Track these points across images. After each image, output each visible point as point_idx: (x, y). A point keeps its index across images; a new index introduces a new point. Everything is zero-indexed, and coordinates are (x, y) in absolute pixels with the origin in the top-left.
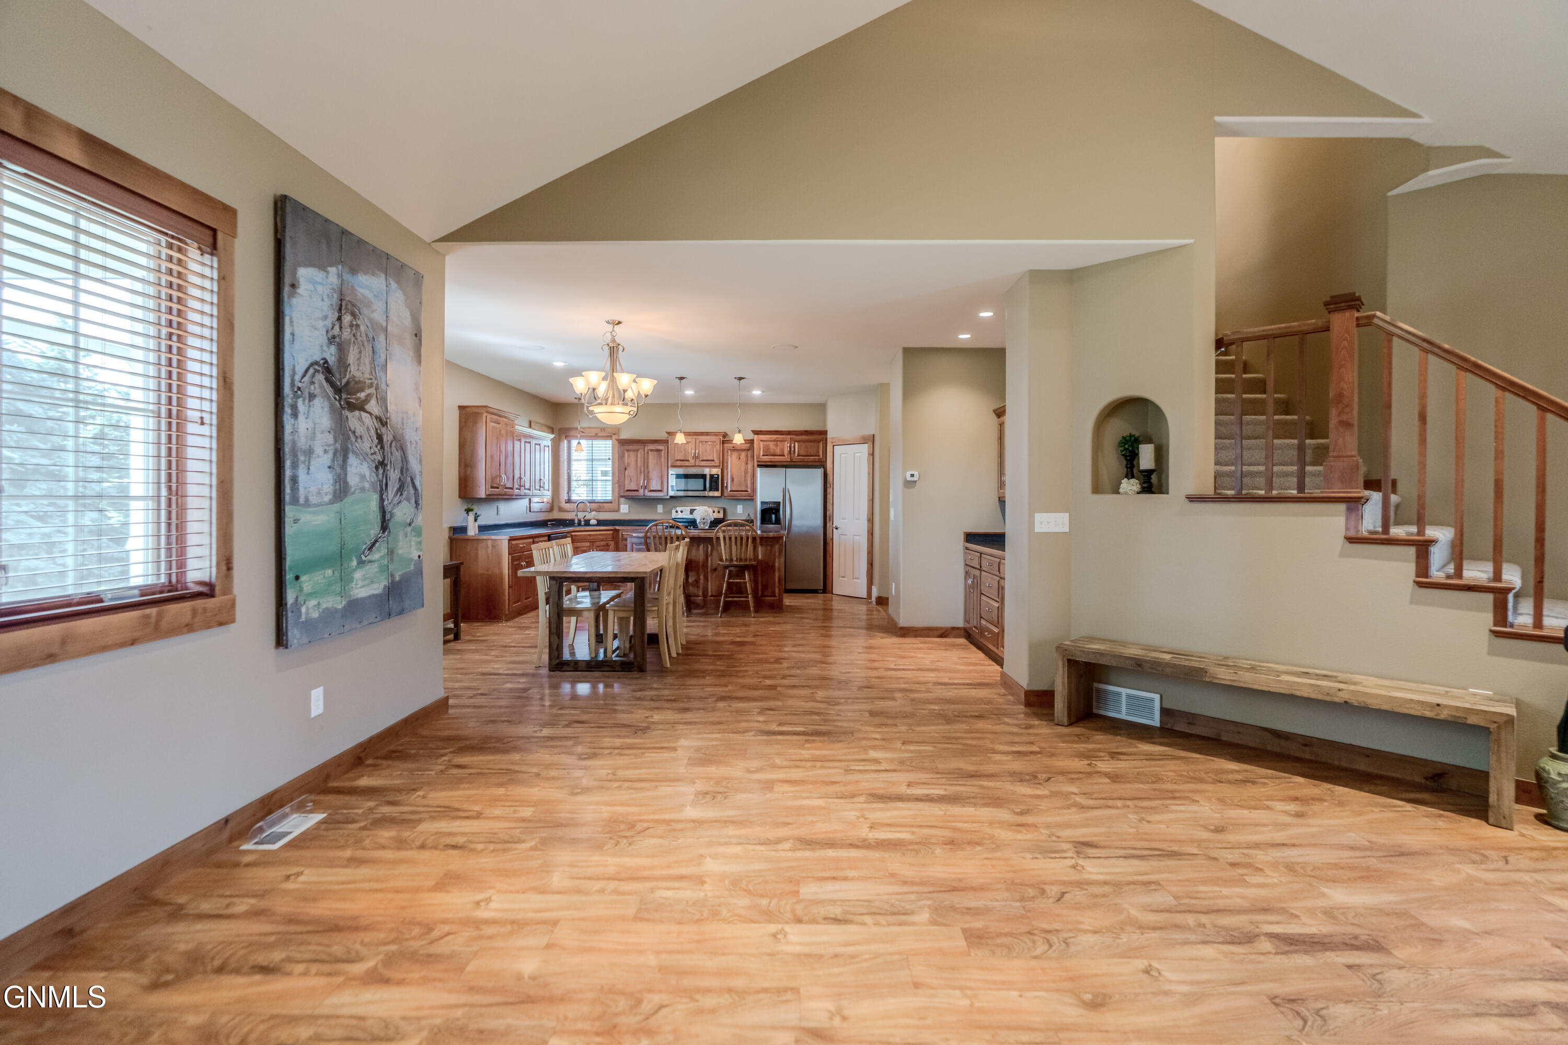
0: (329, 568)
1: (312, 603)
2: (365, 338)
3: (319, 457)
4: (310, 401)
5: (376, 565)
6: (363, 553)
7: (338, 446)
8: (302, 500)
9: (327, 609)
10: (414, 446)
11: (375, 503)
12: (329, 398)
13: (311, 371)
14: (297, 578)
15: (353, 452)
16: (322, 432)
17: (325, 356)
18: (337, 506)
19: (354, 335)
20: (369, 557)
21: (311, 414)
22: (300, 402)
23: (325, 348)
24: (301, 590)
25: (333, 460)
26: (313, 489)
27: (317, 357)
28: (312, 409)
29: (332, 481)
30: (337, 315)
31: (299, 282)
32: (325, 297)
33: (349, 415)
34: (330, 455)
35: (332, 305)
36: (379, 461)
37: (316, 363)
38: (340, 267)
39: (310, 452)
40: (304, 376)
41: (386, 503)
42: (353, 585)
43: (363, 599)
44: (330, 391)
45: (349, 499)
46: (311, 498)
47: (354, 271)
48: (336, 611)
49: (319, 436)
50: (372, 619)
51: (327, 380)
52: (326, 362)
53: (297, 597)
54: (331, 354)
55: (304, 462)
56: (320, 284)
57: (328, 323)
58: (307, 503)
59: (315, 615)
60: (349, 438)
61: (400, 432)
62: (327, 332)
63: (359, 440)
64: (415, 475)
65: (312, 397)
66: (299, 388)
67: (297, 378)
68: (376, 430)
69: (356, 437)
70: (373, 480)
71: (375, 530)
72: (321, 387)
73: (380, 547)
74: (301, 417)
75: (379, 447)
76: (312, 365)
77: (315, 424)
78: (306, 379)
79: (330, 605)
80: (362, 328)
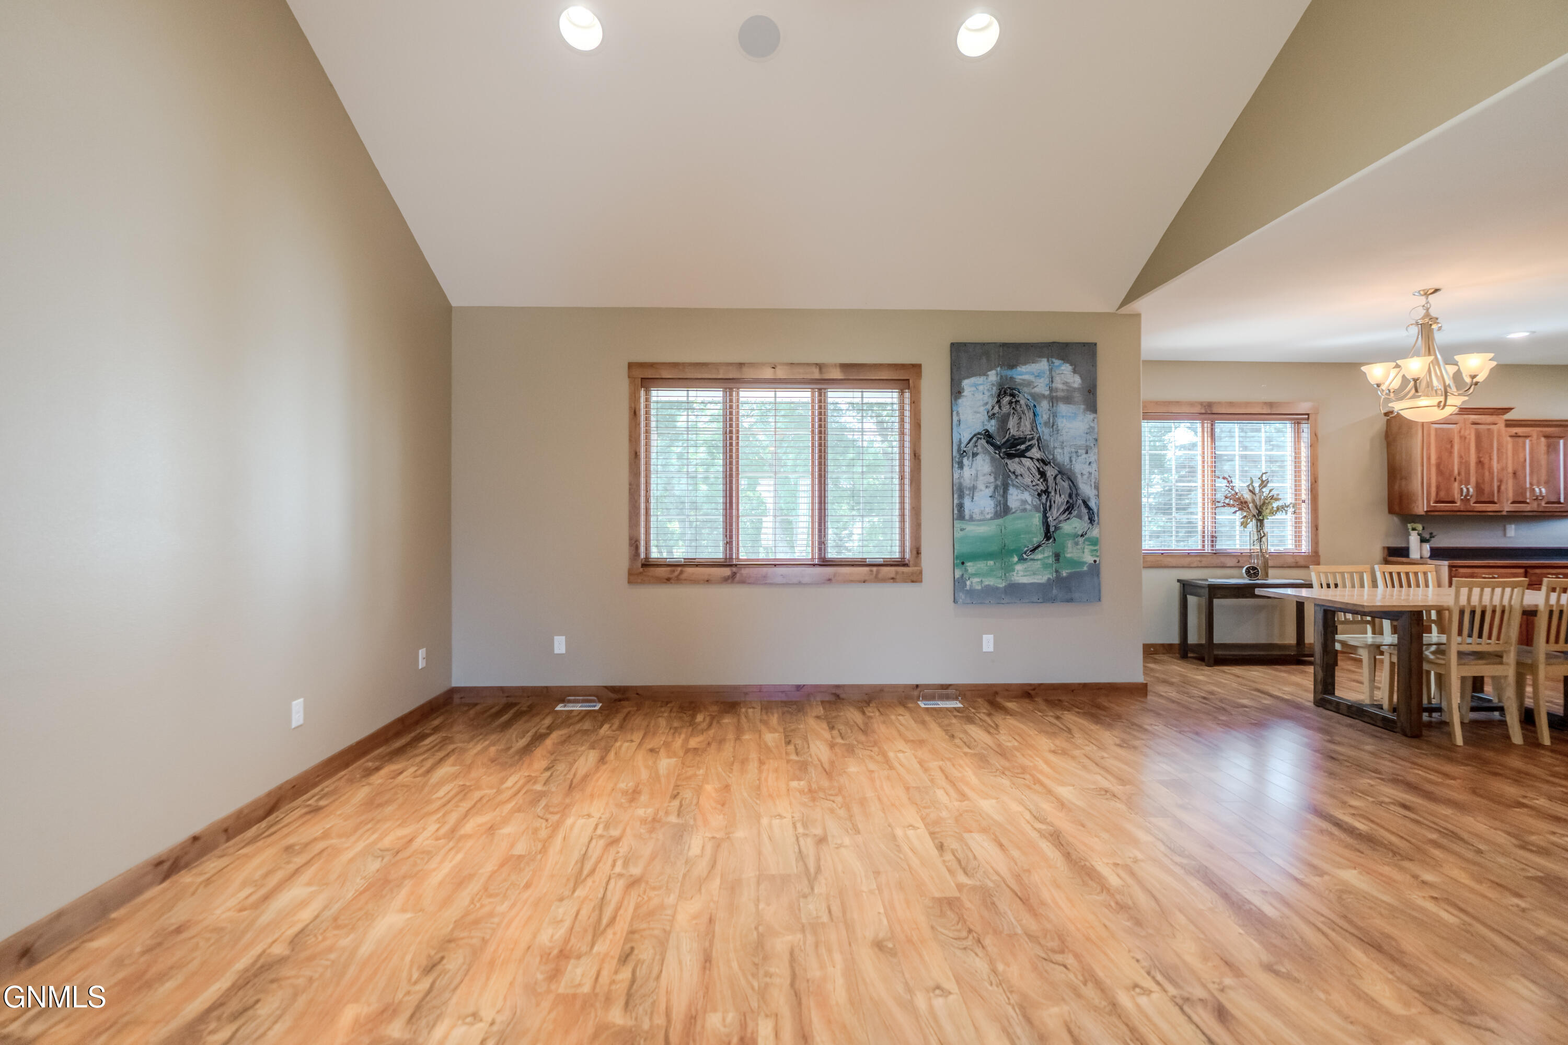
0: (991, 560)
1: (976, 580)
2: (1025, 408)
3: (981, 490)
4: (973, 457)
5: (1039, 562)
6: (1025, 553)
7: (999, 483)
8: (967, 517)
9: (989, 585)
10: (1085, 477)
11: (1038, 519)
12: (989, 453)
13: (975, 439)
14: (963, 563)
15: (1013, 485)
16: (984, 475)
17: (986, 428)
18: (1000, 521)
19: (1013, 408)
20: (1032, 557)
21: (974, 464)
22: (965, 461)
23: (986, 423)
24: (966, 570)
25: (994, 492)
26: (977, 511)
27: (979, 429)
28: (975, 462)
29: (993, 506)
30: (996, 400)
31: (963, 389)
32: (985, 391)
33: (1009, 462)
34: (992, 489)
35: (992, 395)
36: (1042, 491)
37: (979, 434)
38: (999, 369)
39: (973, 489)
40: (969, 443)
41: (1050, 519)
42: (1015, 574)
43: (1024, 584)
44: (991, 449)
45: (1010, 517)
46: (974, 516)
47: (1012, 367)
48: (997, 588)
49: (981, 478)
50: (1035, 599)
51: (988, 442)
52: (987, 431)
53: (963, 575)
54: (992, 426)
55: (969, 495)
56: (981, 384)
57: (989, 407)
58: (971, 519)
59: (979, 587)
60: (1009, 476)
61: (1068, 467)
62: (988, 413)
63: (1019, 477)
64: (1089, 498)
65: (975, 455)
66: (964, 451)
67: (963, 445)
68: (1038, 468)
69: (1017, 476)
70: (1035, 503)
71: (1038, 538)
72: (983, 447)
73: (1044, 550)
74: (966, 468)
75: (1041, 480)
76: (975, 435)
77: (977, 471)
78: (971, 444)
79: (991, 583)
80: (1022, 402)
